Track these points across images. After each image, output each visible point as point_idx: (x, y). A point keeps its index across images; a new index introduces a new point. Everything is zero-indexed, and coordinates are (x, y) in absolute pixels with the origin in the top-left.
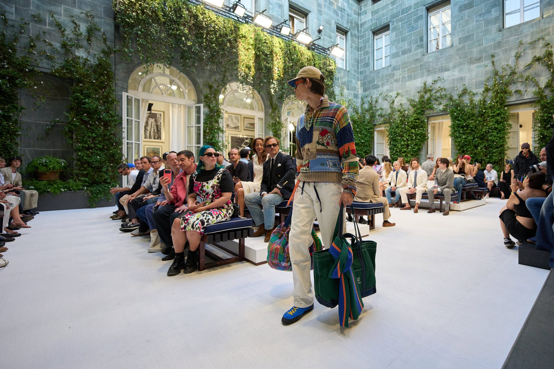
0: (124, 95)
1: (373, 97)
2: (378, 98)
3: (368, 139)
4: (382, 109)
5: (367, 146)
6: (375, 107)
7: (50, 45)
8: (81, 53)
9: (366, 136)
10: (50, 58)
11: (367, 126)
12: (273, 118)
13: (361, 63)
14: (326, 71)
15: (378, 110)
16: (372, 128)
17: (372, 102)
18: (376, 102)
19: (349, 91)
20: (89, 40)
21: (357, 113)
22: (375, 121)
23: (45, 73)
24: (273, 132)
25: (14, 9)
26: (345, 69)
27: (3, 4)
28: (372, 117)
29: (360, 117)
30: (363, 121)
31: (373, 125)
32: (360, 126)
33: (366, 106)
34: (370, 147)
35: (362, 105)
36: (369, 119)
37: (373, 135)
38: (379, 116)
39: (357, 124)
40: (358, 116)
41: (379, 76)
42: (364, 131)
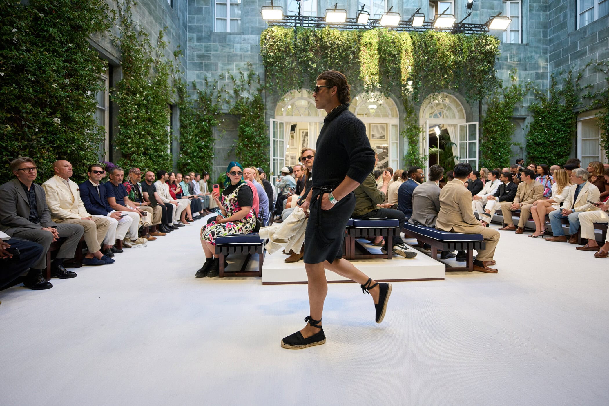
0: (271, 121)
1: (573, 71)
2: (584, 70)
3: (564, 135)
4: (590, 87)
5: (560, 146)
6: (578, 85)
7: (228, 93)
8: (244, 95)
9: (558, 131)
10: (228, 102)
11: (561, 116)
12: (408, 123)
13: (550, 27)
14: (481, 53)
15: (582, 90)
16: (571, 118)
17: (570, 79)
18: (580, 77)
19: (527, 72)
20: (249, 83)
21: (543, 99)
22: (577, 107)
23: (226, 114)
24: (408, 138)
25: (211, 75)
26: (520, 42)
27: (206, 73)
28: (570, 102)
29: (548, 105)
30: (553, 110)
31: (573, 113)
32: (549, 118)
33: (560, 87)
34: (566, 146)
35: (552, 87)
36: (566, 105)
37: (574, 129)
38: (586, 99)
39: (542, 116)
40: (546, 103)
41: (586, 36)
42: (555, 125)
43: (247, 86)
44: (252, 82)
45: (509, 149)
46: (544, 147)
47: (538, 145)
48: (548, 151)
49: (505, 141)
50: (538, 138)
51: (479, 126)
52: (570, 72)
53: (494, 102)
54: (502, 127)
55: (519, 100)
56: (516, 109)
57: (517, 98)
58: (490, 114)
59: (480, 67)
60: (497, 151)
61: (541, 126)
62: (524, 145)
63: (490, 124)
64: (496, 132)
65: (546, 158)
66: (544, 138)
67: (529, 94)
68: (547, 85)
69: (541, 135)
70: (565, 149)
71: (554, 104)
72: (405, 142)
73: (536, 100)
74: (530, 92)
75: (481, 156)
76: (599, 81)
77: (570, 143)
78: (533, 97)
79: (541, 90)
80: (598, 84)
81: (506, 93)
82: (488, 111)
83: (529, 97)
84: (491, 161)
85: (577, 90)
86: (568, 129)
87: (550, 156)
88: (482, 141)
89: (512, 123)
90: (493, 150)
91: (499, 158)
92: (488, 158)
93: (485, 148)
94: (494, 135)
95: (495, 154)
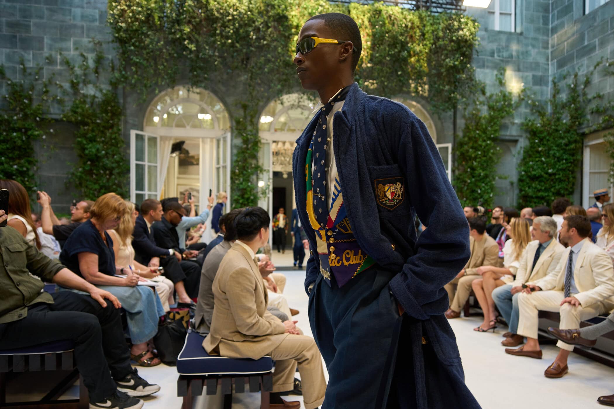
0: (133, 133)
1: (580, 73)
2: (592, 73)
3: (565, 166)
4: (600, 97)
5: (561, 181)
6: (585, 94)
7: (61, 87)
8: (90, 90)
9: (559, 159)
10: (60, 102)
11: (562, 138)
13: (552, 11)
14: (452, 40)
15: (590, 101)
16: (576, 141)
17: (576, 86)
18: (587, 83)
19: (520, 74)
20: (97, 72)
21: (541, 113)
22: (583, 126)
23: (56, 120)
25: (31, 56)
26: (513, 30)
27: (23, 53)
28: (575, 118)
29: (548, 122)
30: (554, 130)
31: (578, 134)
32: (548, 140)
33: (564, 97)
34: (569, 182)
35: (554, 96)
36: (569, 123)
37: (579, 157)
38: (594, 114)
39: (539, 137)
40: (545, 119)
41: (596, 24)
42: (555, 151)
43: (93, 77)
44: (100, 70)
45: (492, 184)
46: (540, 181)
47: (534, 178)
48: (545, 189)
49: (488, 173)
50: (534, 170)
51: (453, 149)
52: (576, 76)
53: (473, 114)
54: (484, 152)
55: (508, 113)
56: (505, 127)
57: (506, 111)
58: (468, 132)
59: (449, 62)
60: (477, 186)
61: (538, 152)
62: (515, 179)
63: (466, 147)
64: (475, 159)
65: (542, 198)
66: (541, 170)
67: (523, 105)
68: (547, 94)
69: (537, 165)
70: (567, 185)
71: (555, 122)
73: (532, 114)
74: (523, 103)
76: (610, 89)
77: (574, 178)
78: (528, 111)
79: (539, 101)
80: (609, 93)
81: (491, 103)
82: (465, 129)
83: (524, 110)
84: (467, 202)
85: (584, 101)
86: (571, 157)
87: (548, 196)
88: (457, 172)
89: (497, 146)
90: (470, 185)
91: (479, 197)
92: (463, 197)
93: (460, 182)
94: (473, 163)
95: (473, 191)
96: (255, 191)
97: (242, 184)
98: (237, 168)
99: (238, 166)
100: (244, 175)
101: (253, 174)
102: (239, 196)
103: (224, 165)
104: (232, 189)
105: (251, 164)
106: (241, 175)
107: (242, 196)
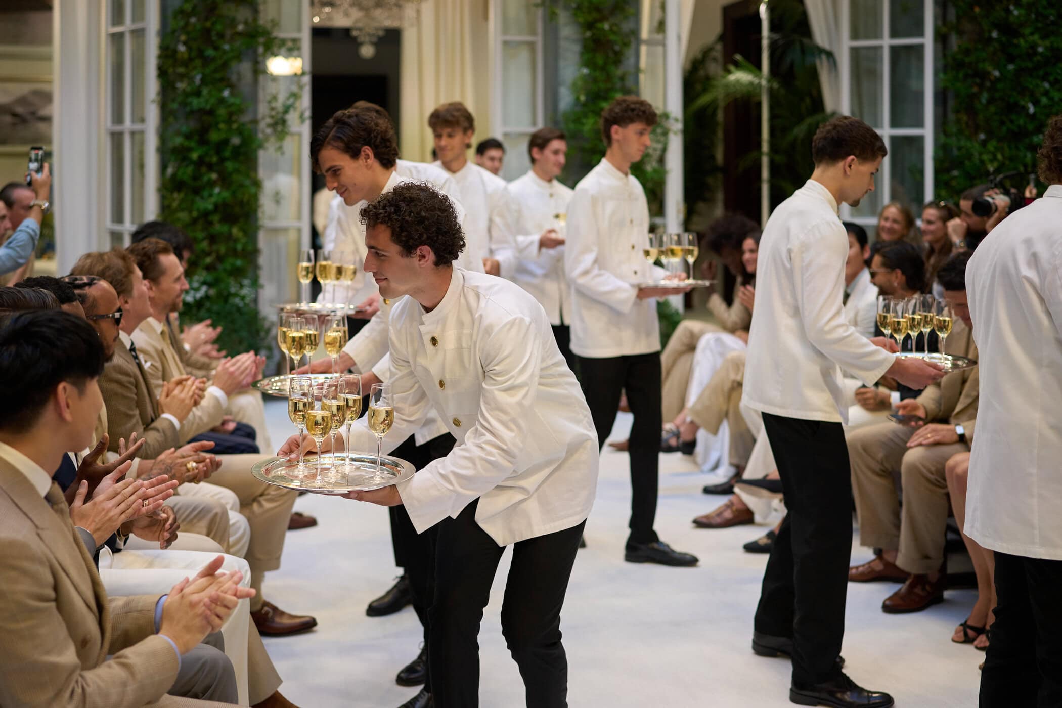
24: (580, 24)
60: (1024, 90)
72: (563, 44)
75: (951, 117)
84: (992, 145)
88: (954, 42)
90: (1000, 86)
91: (1030, 127)
92: (977, 129)
93: (966, 76)
94: (1008, 11)
95: (1014, 108)
96: (246, 118)
97: (198, 93)
98: (183, 38)
99: (184, 29)
100: (207, 61)
101: (239, 57)
102: (188, 137)
103: (138, 26)
104: (166, 114)
105: (233, 23)
106: (198, 62)
107: (201, 135)
